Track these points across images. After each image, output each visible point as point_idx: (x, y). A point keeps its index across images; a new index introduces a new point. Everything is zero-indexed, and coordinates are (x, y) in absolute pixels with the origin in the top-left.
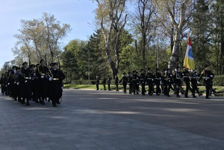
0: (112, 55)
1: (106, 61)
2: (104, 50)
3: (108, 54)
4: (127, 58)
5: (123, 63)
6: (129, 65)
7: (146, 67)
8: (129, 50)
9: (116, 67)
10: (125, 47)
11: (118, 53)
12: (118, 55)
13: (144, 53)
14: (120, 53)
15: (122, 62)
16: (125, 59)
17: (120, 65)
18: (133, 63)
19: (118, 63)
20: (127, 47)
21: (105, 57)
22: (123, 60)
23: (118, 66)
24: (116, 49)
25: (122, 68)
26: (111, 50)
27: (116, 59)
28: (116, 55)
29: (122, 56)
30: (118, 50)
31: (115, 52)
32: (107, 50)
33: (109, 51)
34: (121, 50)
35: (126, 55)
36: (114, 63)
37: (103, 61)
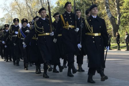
0: (112, 8)
1: (105, 16)
2: (102, 3)
3: (107, 8)
5: (125, 18)
9: (117, 22)
11: (119, 5)
12: (119, 9)
14: (121, 5)
15: (124, 17)
16: (127, 12)
17: (122, 20)
19: (119, 18)
21: (104, 11)
22: (125, 15)
23: (119, 22)
24: (116, 2)
25: (124, 23)
26: (111, 3)
27: (116, 13)
28: (117, 9)
29: (123, 9)
30: (119, 2)
31: (115, 4)
32: (106, 2)
33: (108, 4)
34: (123, 3)
35: (128, 8)
36: (114, 17)
37: (101, 16)
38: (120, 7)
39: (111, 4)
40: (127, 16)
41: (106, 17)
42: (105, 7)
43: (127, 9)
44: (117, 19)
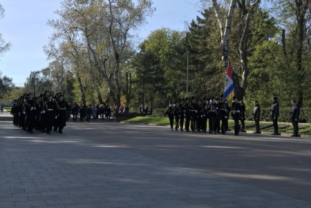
0: (234, 60)
1: (222, 72)
2: (218, 50)
3: (226, 58)
4: (264, 67)
5: (256, 76)
6: (267, 81)
7: (303, 85)
8: (268, 51)
9: (242, 84)
10: (261, 44)
11: (245, 55)
12: (246, 61)
13: (299, 56)
14: (250, 55)
15: (253, 75)
16: (259, 67)
17: (250, 80)
18: (276, 77)
19: (246, 76)
20: (265, 44)
21: (220, 64)
22: (256, 71)
23: (246, 83)
24: (242, 49)
25: (254, 86)
26: (232, 50)
27: (241, 68)
28: (242, 61)
29: (253, 62)
30: (246, 49)
31: (239, 53)
32: (224, 49)
33: (227, 51)
34: (253, 50)
35: (261, 60)
36: (236, 75)
37: (215, 71)
38: (248, 58)
39: (233, 52)
40: (259, 73)
41: (223, 74)
42: (223, 58)
43: (259, 62)
44: (241, 78)
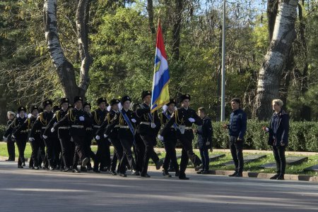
0: (66, 39)
1: (45, 59)
2: (38, 22)
3: (52, 36)
4: (118, 52)
5: (105, 69)
6: (123, 77)
7: (182, 84)
8: (126, 26)
9: (80, 81)
10: (113, 13)
11: (87, 31)
12: (87, 41)
13: (176, 35)
14: (95, 32)
15: (100, 66)
16: (110, 53)
17: (94, 74)
18: (138, 70)
19: (87, 67)
20: (120, 13)
21: (42, 47)
22: (103, 59)
23: (86, 79)
24: (80, 20)
25: (101, 85)
26: (64, 21)
27: (78, 54)
28: (80, 41)
29: (99, 43)
30: (87, 21)
31: (75, 27)
32: (49, 19)
33: (55, 23)
34: (99, 24)
35: (113, 41)
36: (71, 66)
37: (33, 58)
38: (91, 37)
39: (65, 25)
40: (109, 62)
41: (48, 63)
42: (46, 34)
43: (109, 44)
44: (79, 71)
